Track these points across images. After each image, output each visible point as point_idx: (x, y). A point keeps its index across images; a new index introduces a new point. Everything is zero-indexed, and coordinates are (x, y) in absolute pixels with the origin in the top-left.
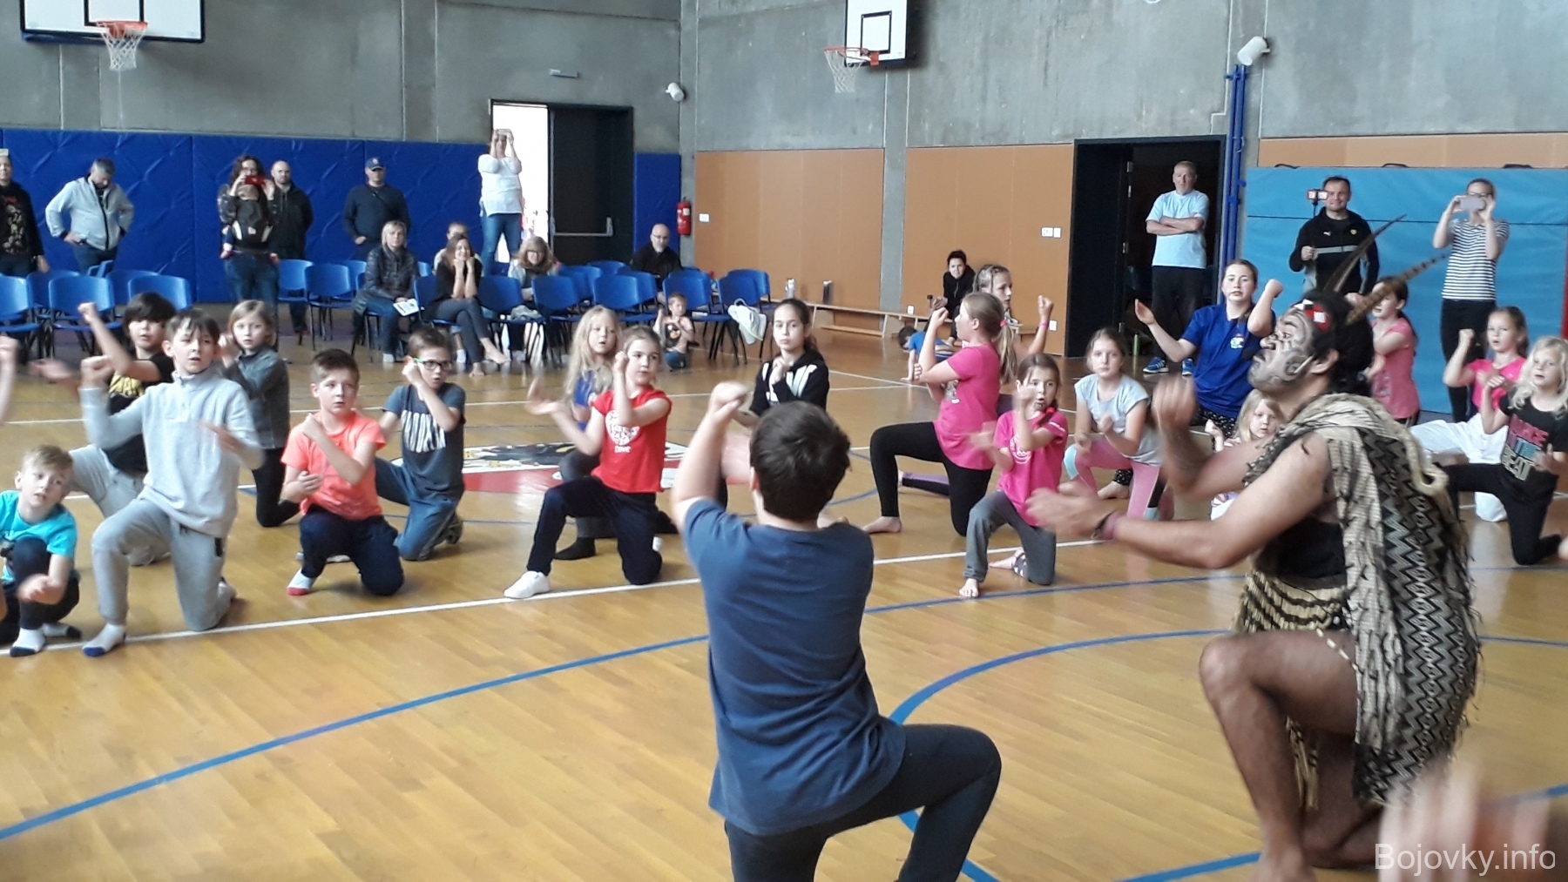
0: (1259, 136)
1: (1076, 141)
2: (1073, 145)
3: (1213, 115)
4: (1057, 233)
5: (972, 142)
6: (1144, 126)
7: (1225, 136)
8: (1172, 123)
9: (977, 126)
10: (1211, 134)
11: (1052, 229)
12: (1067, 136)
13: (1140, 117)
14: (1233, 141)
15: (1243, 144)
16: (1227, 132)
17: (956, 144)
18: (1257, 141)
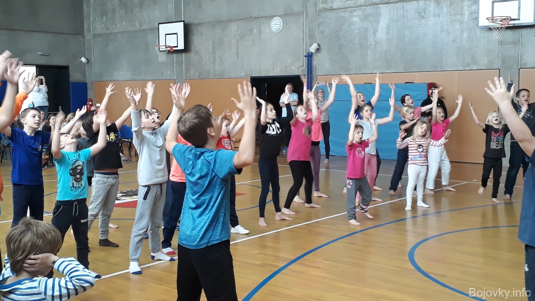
1: (251, 77)
3: (300, 68)
5: (210, 78)
6: (275, 72)
8: (286, 71)
9: (212, 72)
12: (248, 76)
13: (274, 69)
15: (312, 77)
16: (306, 74)
17: (204, 78)
18: (316, 76)
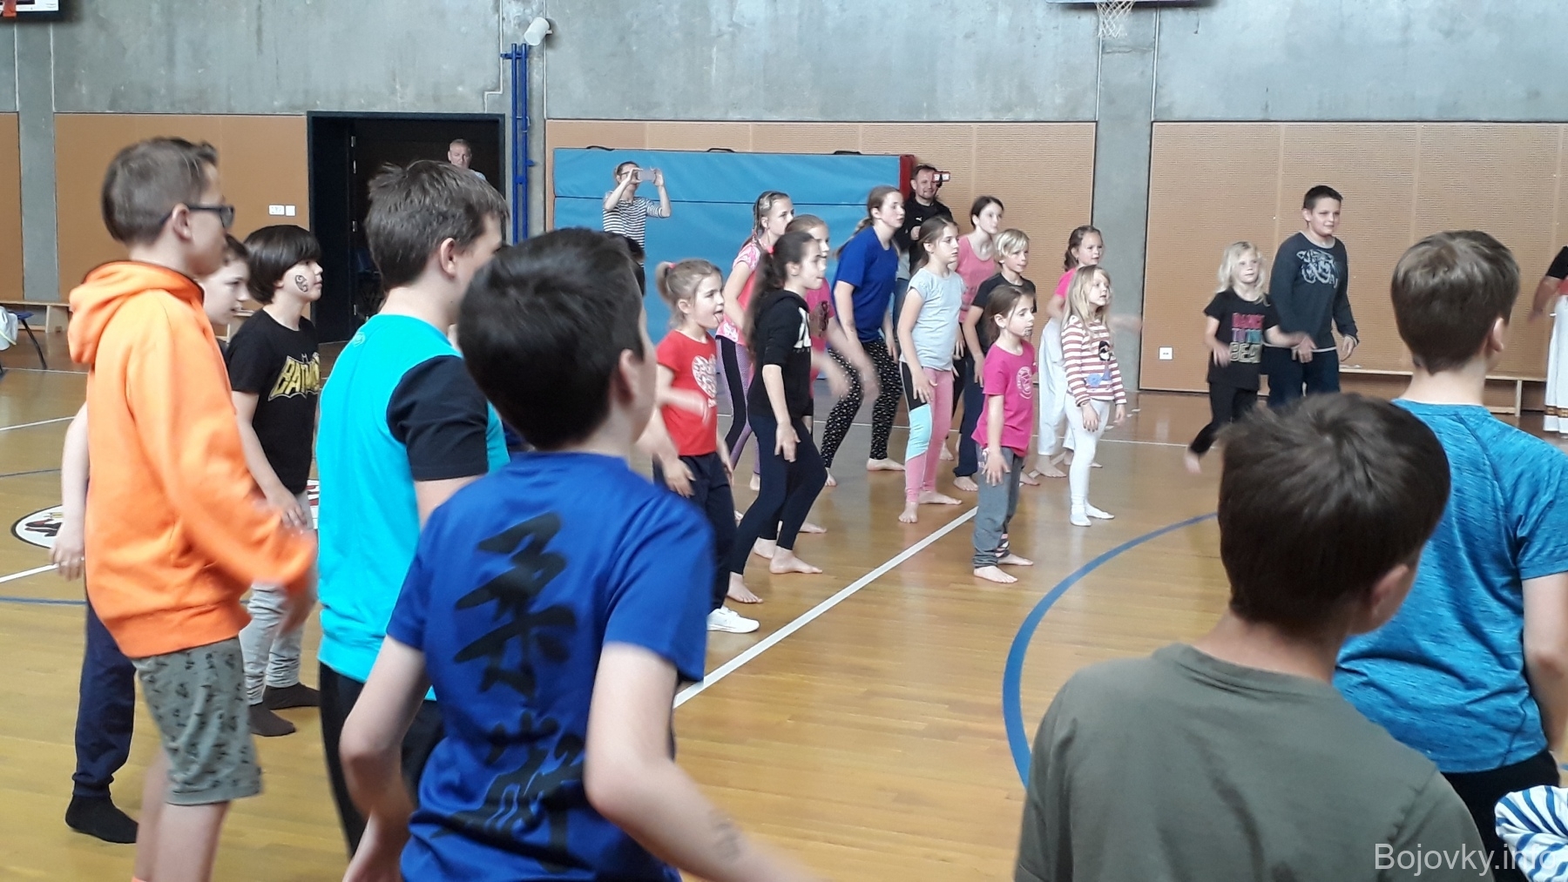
0: (545, 117)
1: (309, 113)
2: (305, 117)
3: (486, 93)
4: (291, 211)
5: (157, 109)
6: (399, 101)
7: (503, 116)
8: (437, 99)
9: (163, 91)
10: (486, 112)
11: (283, 207)
12: (293, 107)
13: (393, 92)
14: (515, 120)
15: (529, 125)
16: (508, 112)
17: (132, 111)
18: (542, 122)
